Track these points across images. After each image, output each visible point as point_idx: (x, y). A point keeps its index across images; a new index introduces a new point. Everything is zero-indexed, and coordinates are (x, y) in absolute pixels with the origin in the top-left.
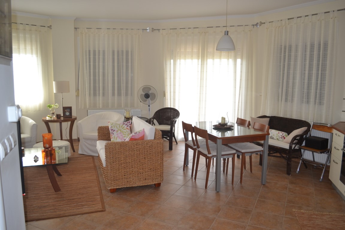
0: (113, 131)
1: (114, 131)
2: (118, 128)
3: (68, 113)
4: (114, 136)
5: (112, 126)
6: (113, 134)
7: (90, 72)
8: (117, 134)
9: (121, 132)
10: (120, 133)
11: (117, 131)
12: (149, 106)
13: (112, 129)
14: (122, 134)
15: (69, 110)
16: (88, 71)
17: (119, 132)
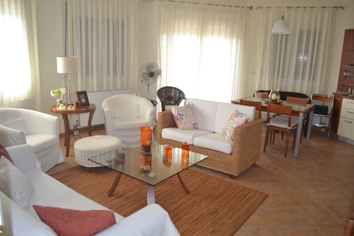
0: (181, 116)
1: (183, 115)
2: (186, 112)
3: (83, 99)
4: (184, 121)
5: (179, 110)
6: (182, 119)
7: (81, 45)
8: (187, 119)
9: (189, 116)
10: (189, 118)
11: (186, 116)
12: (148, 86)
13: (180, 113)
14: (191, 118)
15: (84, 96)
16: (79, 43)
17: (188, 116)
